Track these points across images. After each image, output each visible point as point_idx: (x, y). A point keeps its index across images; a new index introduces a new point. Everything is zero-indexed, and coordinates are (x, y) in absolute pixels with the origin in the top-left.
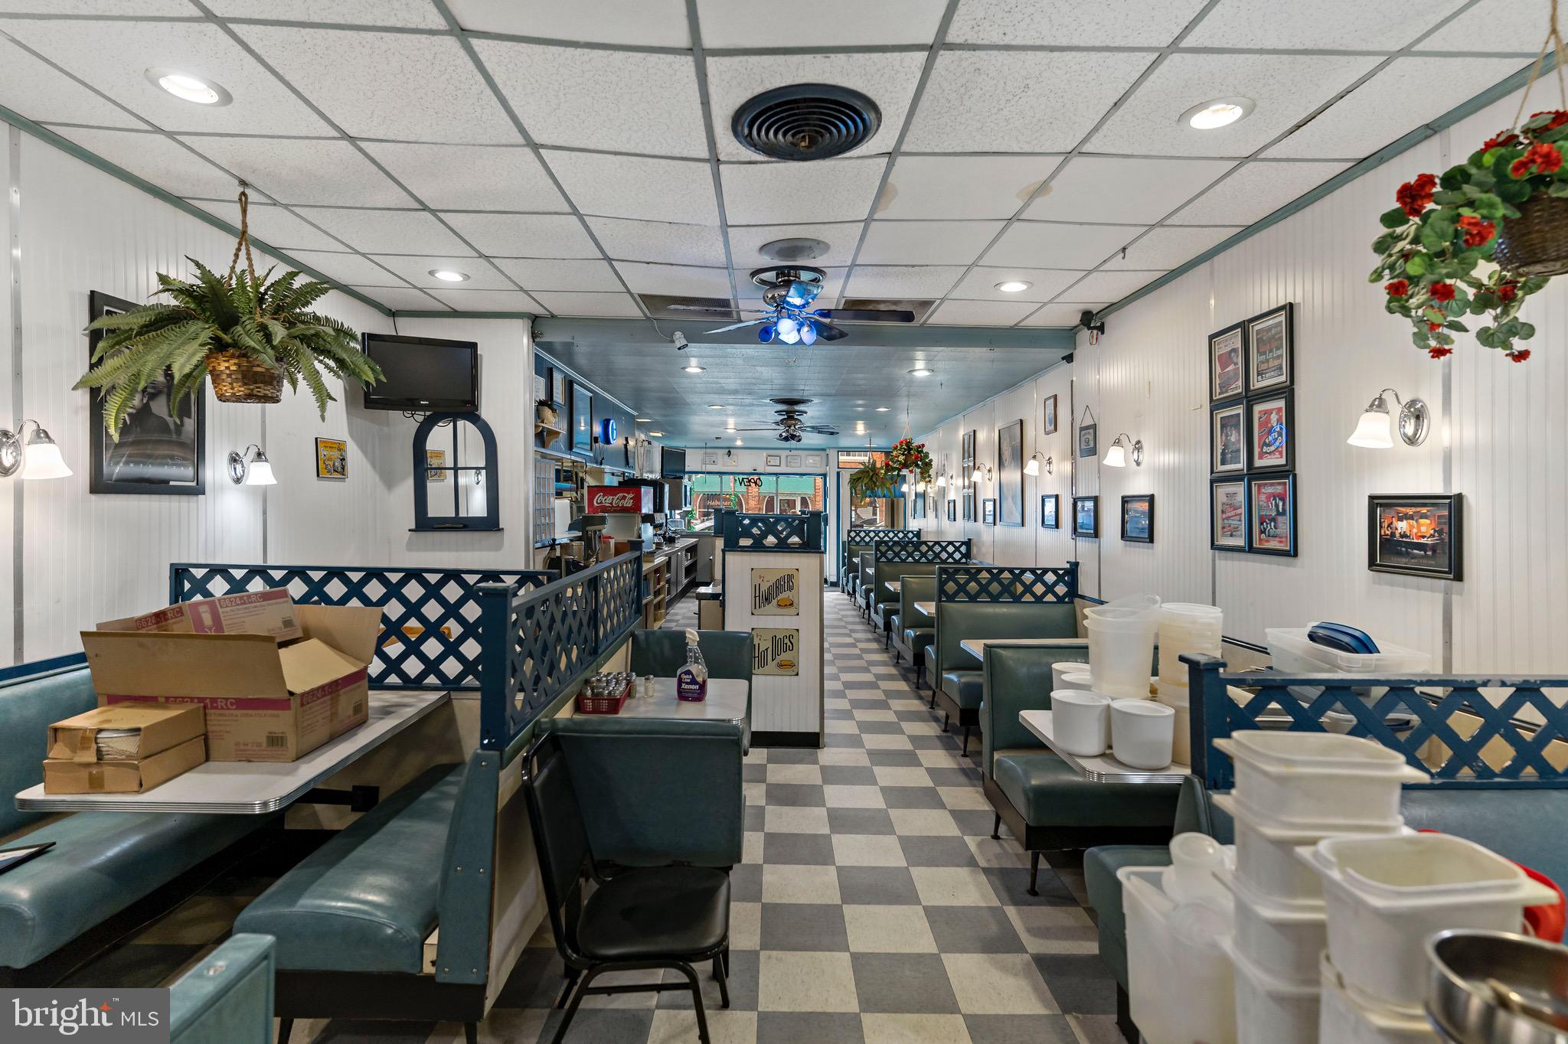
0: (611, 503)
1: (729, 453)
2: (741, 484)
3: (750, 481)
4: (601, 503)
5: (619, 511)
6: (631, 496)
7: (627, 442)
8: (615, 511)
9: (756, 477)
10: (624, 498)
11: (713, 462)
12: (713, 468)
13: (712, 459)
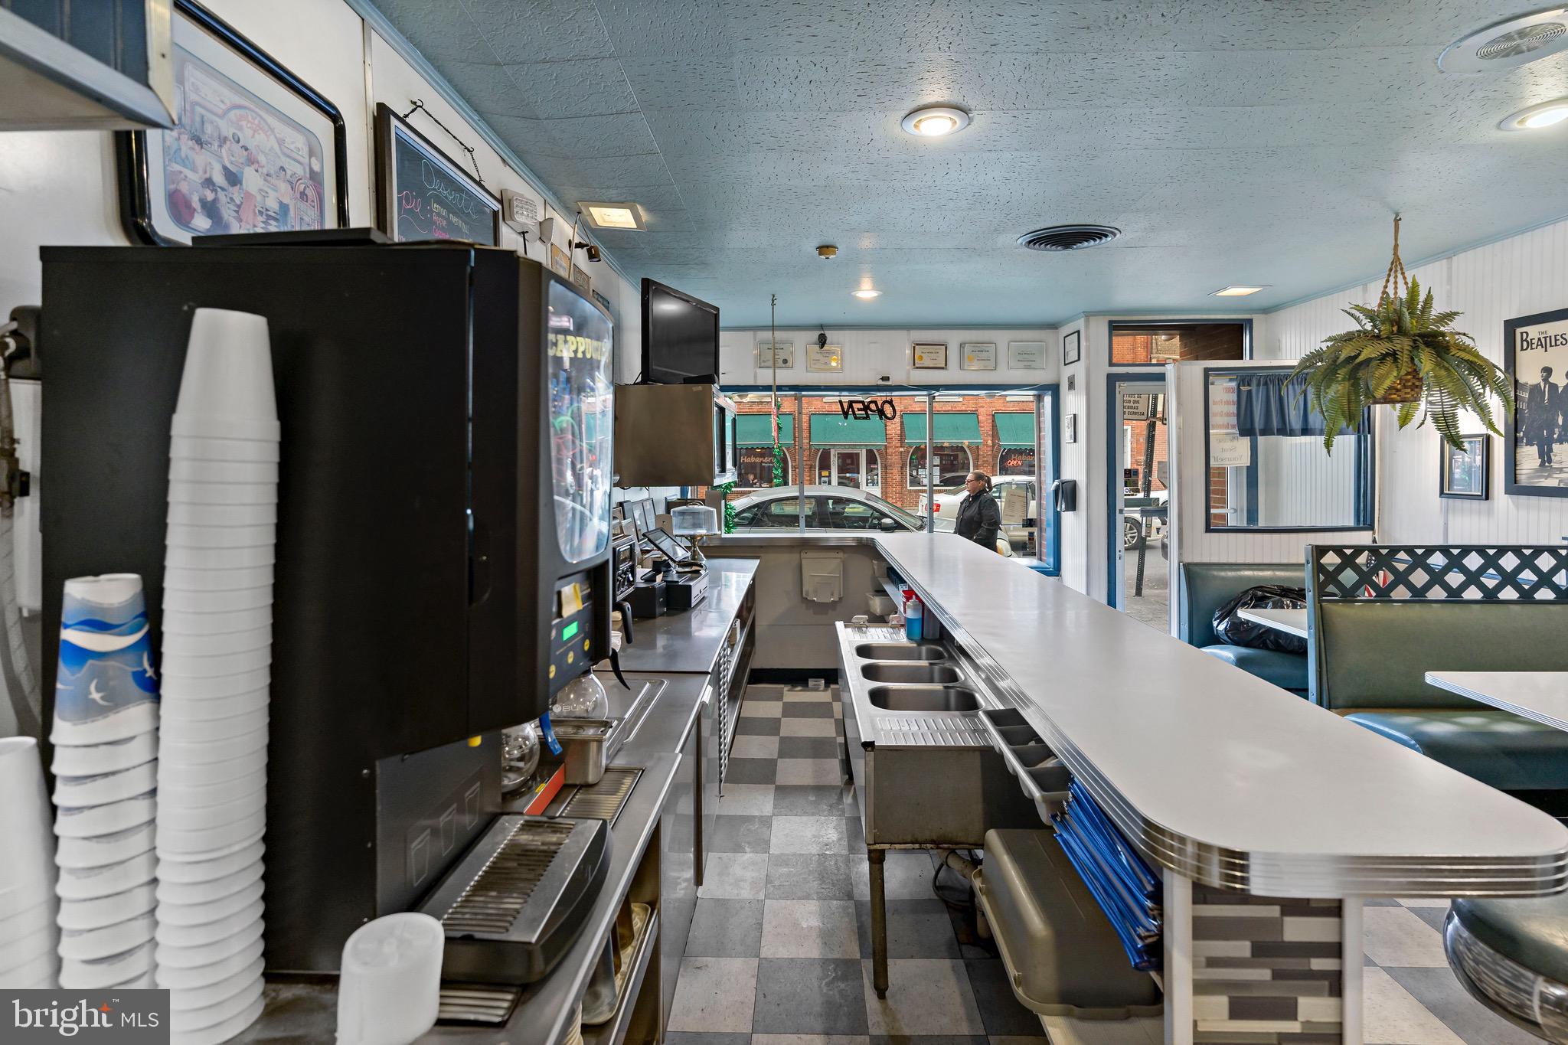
1: (822, 341)
3: (866, 408)
9: (880, 397)
11: (785, 361)
12: (785, 377)
13: (782, 355)
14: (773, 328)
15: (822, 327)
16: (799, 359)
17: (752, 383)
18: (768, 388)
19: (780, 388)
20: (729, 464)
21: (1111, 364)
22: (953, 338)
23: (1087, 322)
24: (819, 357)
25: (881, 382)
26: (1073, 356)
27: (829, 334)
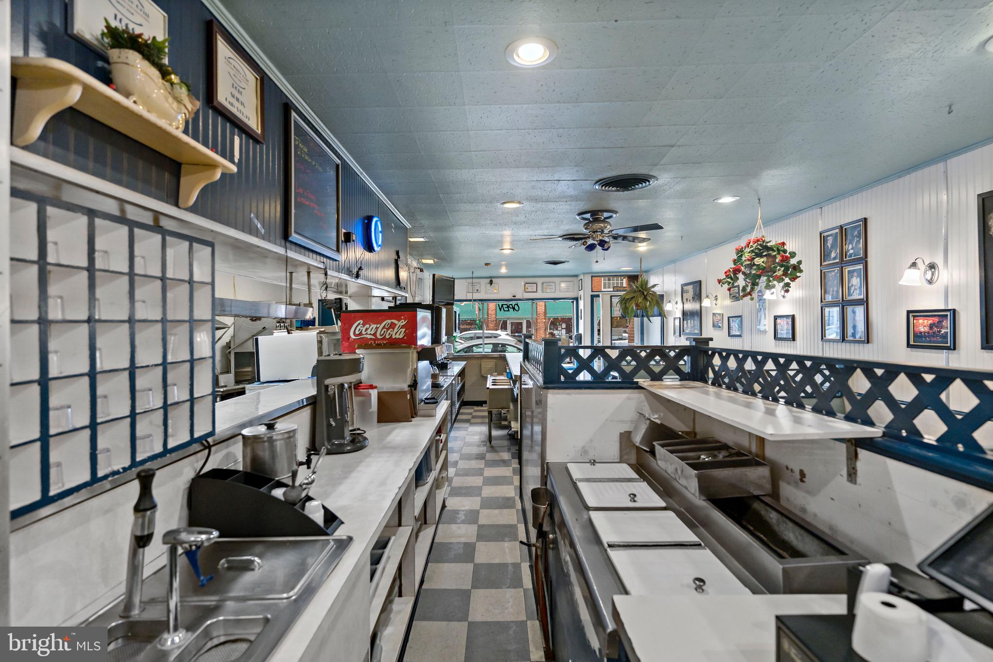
0: (375, 334)
1: (491, 282)
2: (500, 309)
3: (508, 307)
4: (360, 334)
5: (385, 346)
6: (403, 322)
7: (399, 257)
8: (379, 346)
9: (513, 303)
10: (393, 326)
11: (477, 290)
12: (477, 296)
13: (477, 288)
14: (472, 278)
15: (491, 277)
16: (483, 289)
17: (465, 298)
18: (470, 300)
19: (475, 300)
20: (457, 329)
21: (592, 291)
22: (539, 281)
23: (584, 276)
24: (490, 288)
25: (513, 298)
26: (581, 289)
27: (493, 280)
